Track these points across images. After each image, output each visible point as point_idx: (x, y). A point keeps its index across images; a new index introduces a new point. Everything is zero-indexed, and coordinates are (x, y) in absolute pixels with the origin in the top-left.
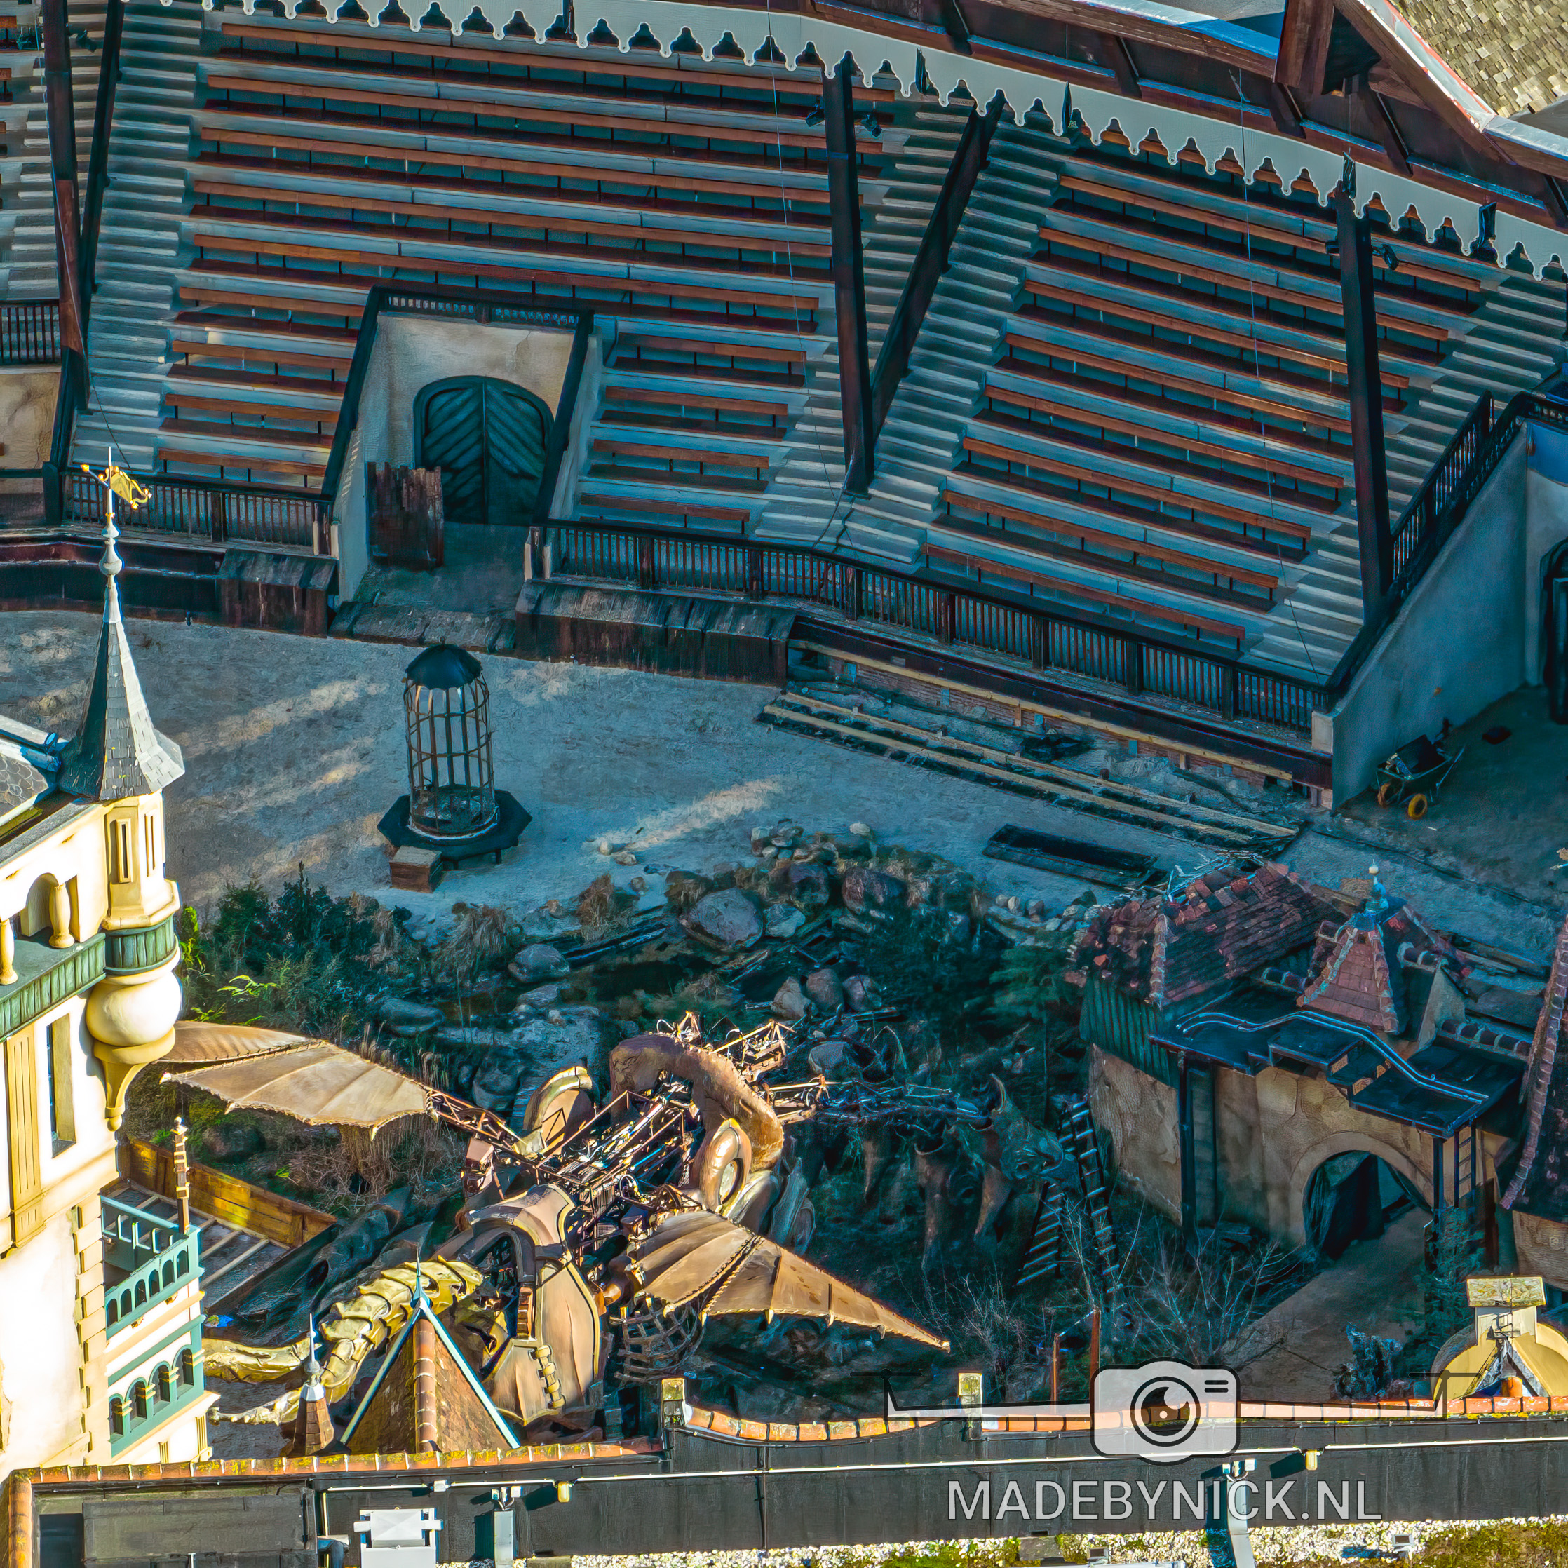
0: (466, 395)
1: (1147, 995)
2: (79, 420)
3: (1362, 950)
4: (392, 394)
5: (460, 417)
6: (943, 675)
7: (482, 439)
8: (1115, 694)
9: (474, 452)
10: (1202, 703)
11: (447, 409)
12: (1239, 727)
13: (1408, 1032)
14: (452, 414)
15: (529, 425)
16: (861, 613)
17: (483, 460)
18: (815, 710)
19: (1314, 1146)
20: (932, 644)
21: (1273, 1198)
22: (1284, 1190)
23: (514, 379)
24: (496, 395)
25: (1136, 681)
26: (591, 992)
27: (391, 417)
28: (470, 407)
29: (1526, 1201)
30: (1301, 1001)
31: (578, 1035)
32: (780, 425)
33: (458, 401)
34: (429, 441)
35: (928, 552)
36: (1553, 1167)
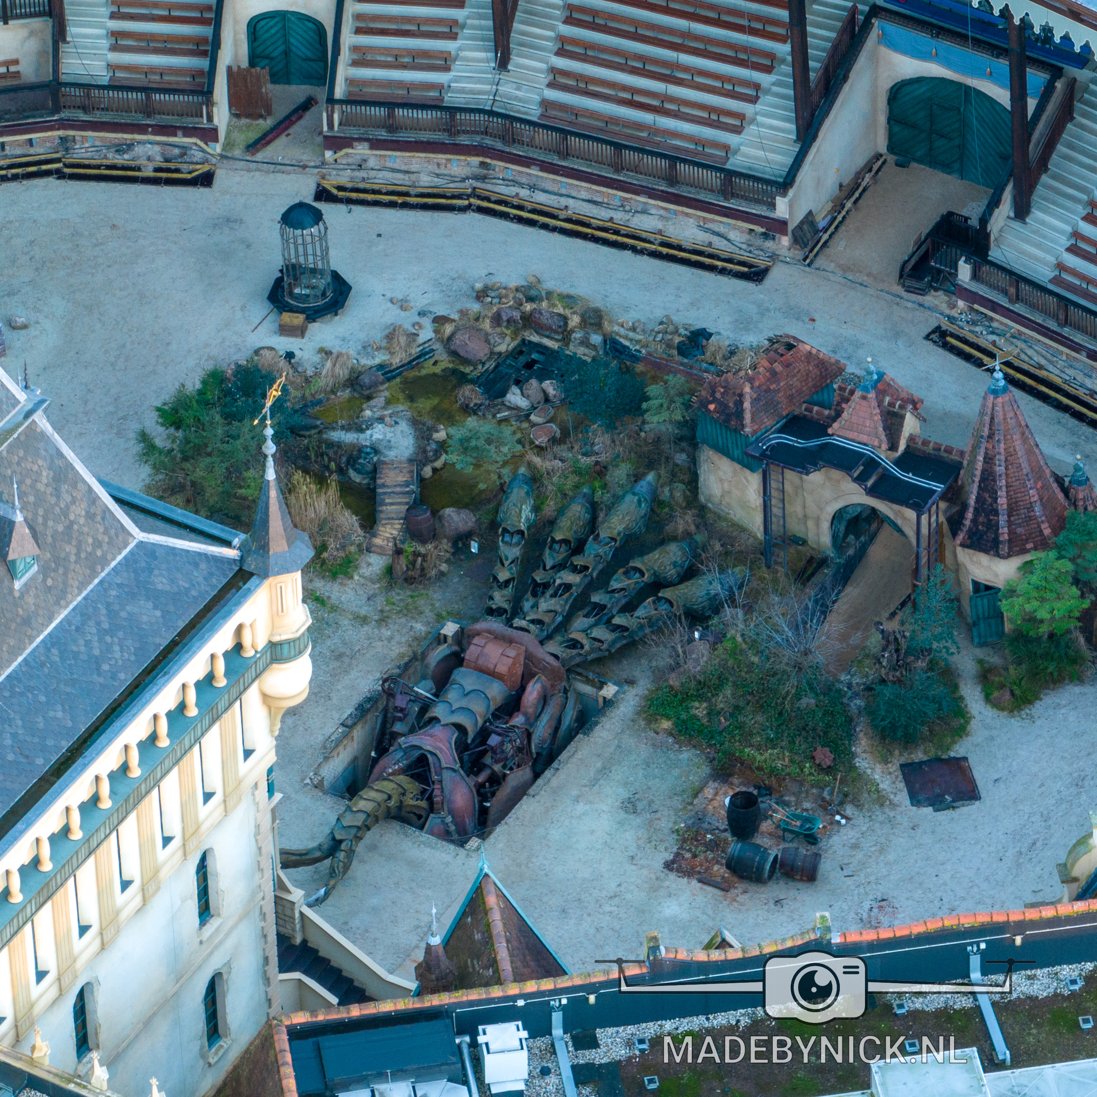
0: (276, 20)
1: (742, 429)
2: (63, 47)
3: (864, 403)
4: (236, 22)
5: (273, 31)
6: (562, 175)
7: (286, 42)
8: (663, 187)
9: (282, 48)
10: (712, 191)
11: (265, 28)
12: (732, 204)
13: (893, 447)
14: (268, 30)
15: (312, 34)
16: (514, 141)
17: (287, 53)
18: (493, 199)
19: (836, 499)
20: (556, 160)
21: (810, 524)
22: (818, 521)
23: (303, 11)
24: (293, 19)
25: (672, 180)
26: (401, 396)
27: (235, 34)
28: (279, 26)
29: (969, 542)
30: (830, 431)
31: (402, 432)
32: (454, 30)
33: (272, 23)
34: (256, 44)
35: (546, 104)
36: (983, 524)
